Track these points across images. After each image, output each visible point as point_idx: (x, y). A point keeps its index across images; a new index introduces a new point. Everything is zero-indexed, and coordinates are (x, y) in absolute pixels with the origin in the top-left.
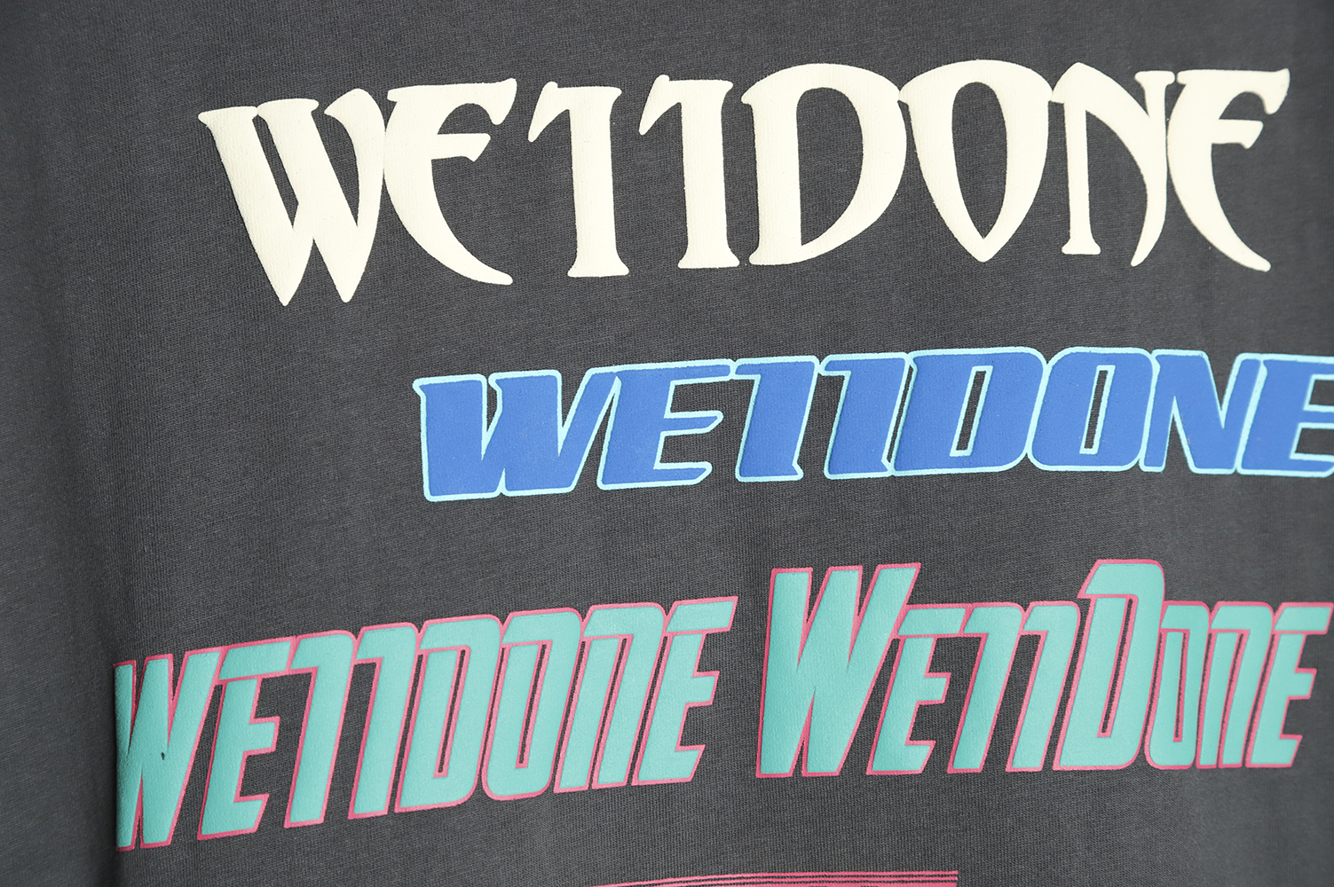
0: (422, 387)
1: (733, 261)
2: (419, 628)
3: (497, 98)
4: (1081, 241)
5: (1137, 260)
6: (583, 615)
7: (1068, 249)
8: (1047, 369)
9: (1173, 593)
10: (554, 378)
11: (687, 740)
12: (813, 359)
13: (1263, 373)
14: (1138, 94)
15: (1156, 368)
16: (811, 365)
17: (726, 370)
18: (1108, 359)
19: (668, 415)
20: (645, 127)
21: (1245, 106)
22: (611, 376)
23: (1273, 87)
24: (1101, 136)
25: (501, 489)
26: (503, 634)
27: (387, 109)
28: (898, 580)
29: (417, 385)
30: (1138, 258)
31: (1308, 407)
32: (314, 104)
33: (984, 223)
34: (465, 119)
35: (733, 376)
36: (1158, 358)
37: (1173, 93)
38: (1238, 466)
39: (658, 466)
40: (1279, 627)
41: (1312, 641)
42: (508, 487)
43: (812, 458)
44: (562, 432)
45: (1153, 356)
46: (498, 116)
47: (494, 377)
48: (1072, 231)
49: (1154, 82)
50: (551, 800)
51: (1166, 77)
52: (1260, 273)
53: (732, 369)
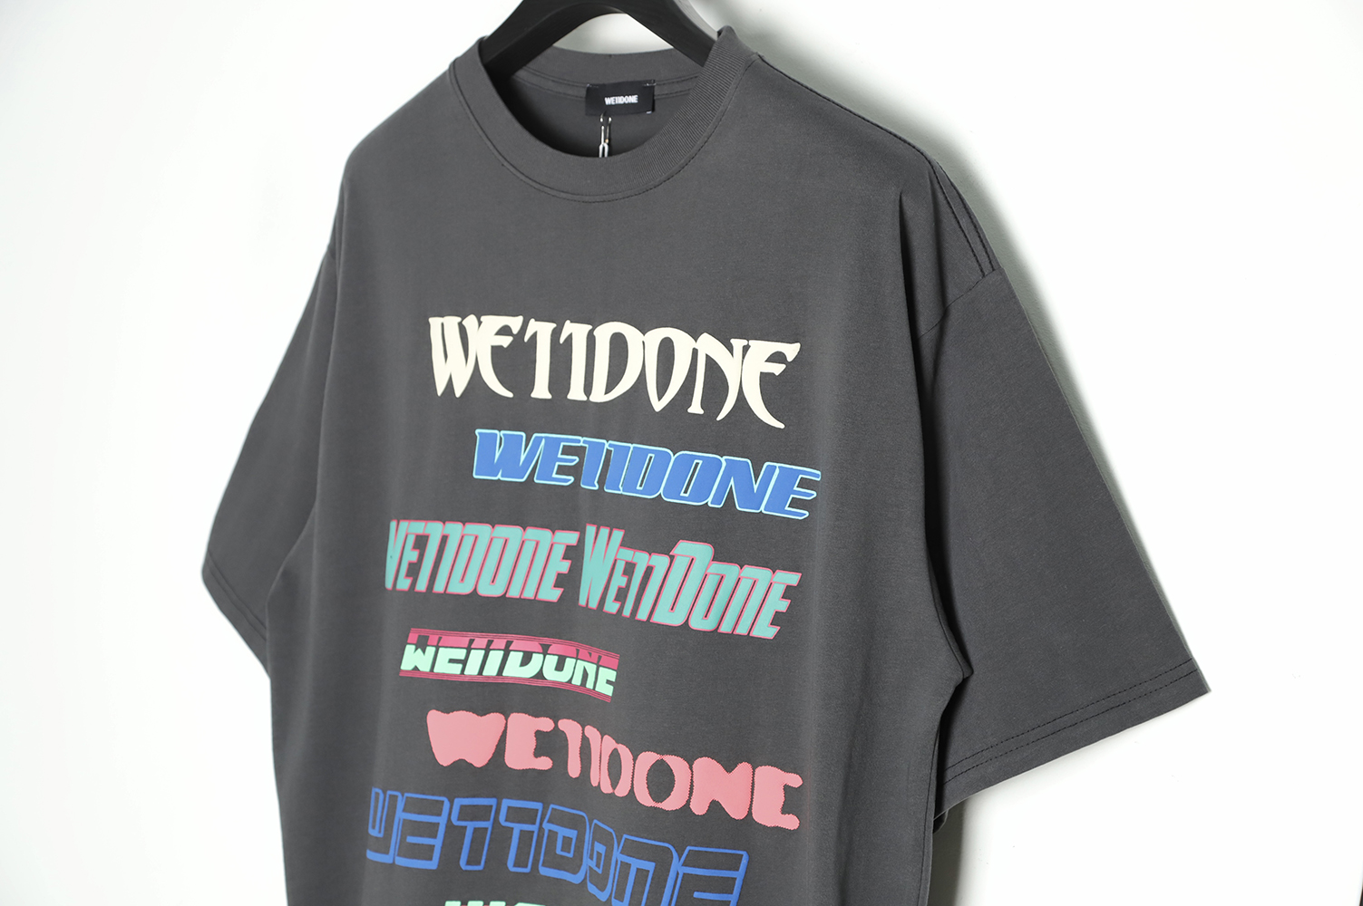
0: (479, 434)
1: (585, 398)
2: (464, 525)
3: (515, 323)
4: (696, 408)
5: (719, 418)
6: (525, 530)
7: (690, 410)
8: (673, 458)
9: (715, 558)
10: (522, 436)
11: (556, 585)
12: (604, 441)
13: (777, 471)
14: (730, 349)
15: (724, 464)
16: (604, 444)
17: (579, 441)
18: (699, 458)
19: (560, 456)
20: (562, 341)
21: (777, 357)
22: (542, 438)
23: (791, 351)
24: (711, 364)
25: (499, 477)
26: (492, 532)
27: (480, 323)
28: (618, 535)
29: (477, 431)
30: (720, 417)
31: (795, 488)
32: (459, 319)
33: (660, 396)
34: (505, 331)
35: (581, 444)
36: (726, 460)
37: (746, 349)
38: (762, 508)
39: (554, 475)
40: (774, 580)
41: (789, 588)
42: (502, 476)
43: (602, 482)
44: (523, 457)
45: (723, 459)
46: (515, 330)
47: (503, 432)
48: (693, 403)
49: (738, 344)
50: (503, 598)
51: (744, 342)
52: (780, 429)
53: (582, 441)
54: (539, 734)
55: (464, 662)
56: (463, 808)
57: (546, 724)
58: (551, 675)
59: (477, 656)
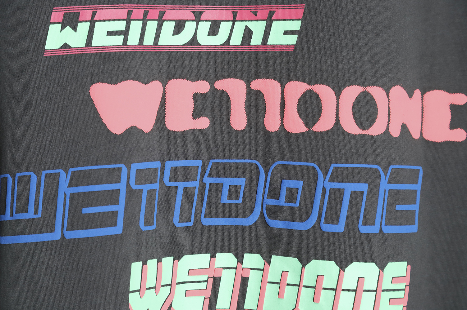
54: (197, 97)
55: (125, 33)
56: (138, 172)
57: (203, 87)
58: (205, 39)
59: (136, 26)
